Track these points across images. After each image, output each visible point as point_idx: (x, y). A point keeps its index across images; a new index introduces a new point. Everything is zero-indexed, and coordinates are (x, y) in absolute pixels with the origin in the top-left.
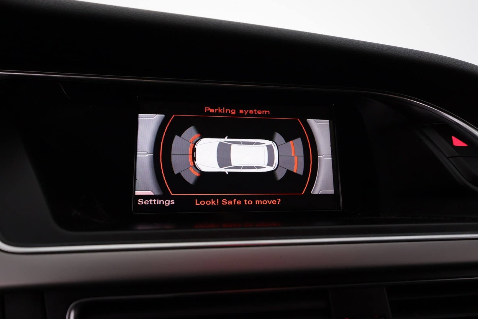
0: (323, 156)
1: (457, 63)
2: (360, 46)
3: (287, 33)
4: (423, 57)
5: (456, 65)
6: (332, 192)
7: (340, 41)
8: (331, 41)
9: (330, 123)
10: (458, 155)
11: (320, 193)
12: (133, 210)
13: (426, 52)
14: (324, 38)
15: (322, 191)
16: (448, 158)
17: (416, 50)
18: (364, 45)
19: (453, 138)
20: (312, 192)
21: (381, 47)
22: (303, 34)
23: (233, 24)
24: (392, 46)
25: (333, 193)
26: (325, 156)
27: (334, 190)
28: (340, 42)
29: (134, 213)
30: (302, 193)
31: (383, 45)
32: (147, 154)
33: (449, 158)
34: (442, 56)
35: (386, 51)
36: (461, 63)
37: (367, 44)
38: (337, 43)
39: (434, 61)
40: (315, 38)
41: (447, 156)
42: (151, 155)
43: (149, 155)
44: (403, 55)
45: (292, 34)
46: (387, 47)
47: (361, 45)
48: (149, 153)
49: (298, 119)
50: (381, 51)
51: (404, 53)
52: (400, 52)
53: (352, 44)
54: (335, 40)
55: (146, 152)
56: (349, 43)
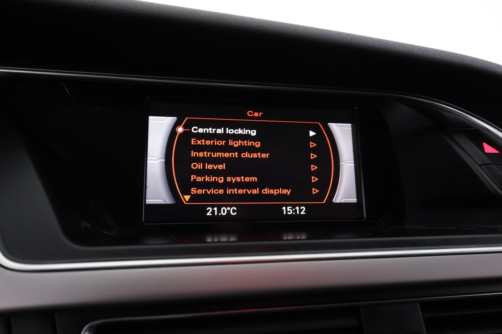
0: (345, 162)
1: (490, 66)
2: (389, 47)
3: (314, 32)
4: (455, 59)
5: (489, 68)
6: (354, 200)
7: (369, 40)
8: (359, 40)
9: (352, 127)
10: (491, 163)
11: (342, 202)
12: (143, 220)
13: (457, 54)
14: (352, 37)
15: (344, 199)
16: (480, 165)
17: (447, 52)
18: (394, 46)
19: (485, 144)
20: (333, 201)
21: (412, 48)
22: (330, 33)
23: (256, 21)
24: (423, 47)
25: (356, 201)
26: (347, 162)
27: (357, 198)
28: (369, 42)
29: (145, 224)
30: (323, 202)
31: (413, 45)
32: (158, 160)
33: (482, 166)
34: (474, 58)
35: (417, 52)
36: (494, 65)
37: (397, 44)
38: (365, 43)
39: (467, 63)
40: (343, 37)
41: (479, 164)
42: (163, 161)
43: (160, 161)
44: (434, 56)
45: (319, 33)
46: (417, 48)
47: (391, 45)
48: (160, 159)
49: (319, 123)
50: (412, 52)
51: (436, 55)
52: (431, 53)
53: (381, 44)
54: (364, 40)
55: (157, 158)
56: (378, 43)
